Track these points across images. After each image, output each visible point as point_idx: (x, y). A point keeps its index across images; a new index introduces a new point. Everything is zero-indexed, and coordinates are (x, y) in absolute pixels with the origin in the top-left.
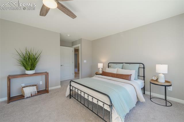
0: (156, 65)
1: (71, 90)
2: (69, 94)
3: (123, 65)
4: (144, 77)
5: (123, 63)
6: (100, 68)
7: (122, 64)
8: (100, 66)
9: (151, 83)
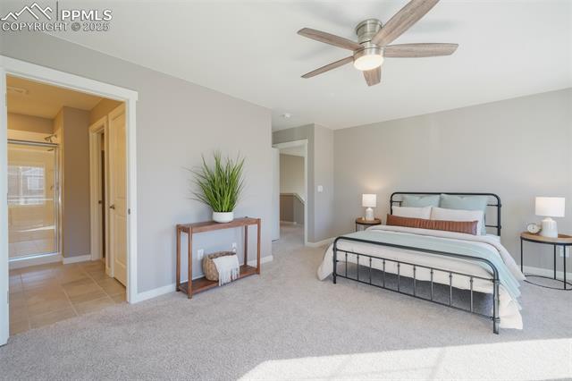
0: (537, 198)
1: (335, 261)
2: (331, 271)
3: (441, 199)
4: (499, 227)
5: (440, 194)
6: (367, 208)
7: (438, 196)
8: (370, 200)
9: (522, 239)
